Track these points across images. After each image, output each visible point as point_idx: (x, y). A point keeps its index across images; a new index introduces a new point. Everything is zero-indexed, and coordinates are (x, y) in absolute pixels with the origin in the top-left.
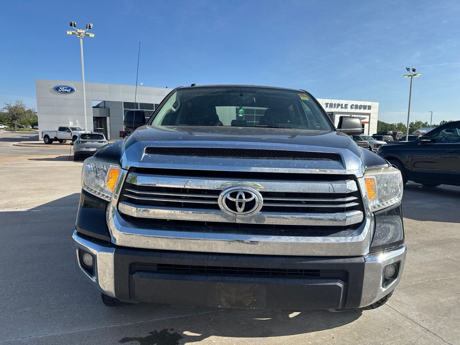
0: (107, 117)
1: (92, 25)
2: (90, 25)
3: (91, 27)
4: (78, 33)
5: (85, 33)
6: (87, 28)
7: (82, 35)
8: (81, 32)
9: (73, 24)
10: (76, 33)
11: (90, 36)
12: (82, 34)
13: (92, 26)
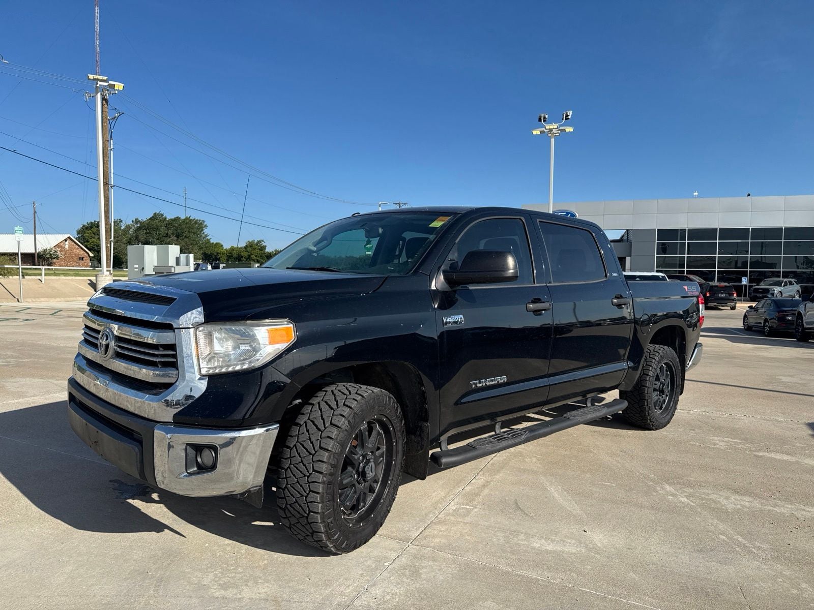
0: (627, 258)
1: (570, 113)
2: (568, 114)
3: (570, 117)
4: (548, 130)
5: (558, 128)
6: (563, 119)
7: (555, 132)
8: (551, 127)
9: (542, 118)
10: (545, 131)
11: (567, 130)
12: (554, 130)
13: (570, 115)
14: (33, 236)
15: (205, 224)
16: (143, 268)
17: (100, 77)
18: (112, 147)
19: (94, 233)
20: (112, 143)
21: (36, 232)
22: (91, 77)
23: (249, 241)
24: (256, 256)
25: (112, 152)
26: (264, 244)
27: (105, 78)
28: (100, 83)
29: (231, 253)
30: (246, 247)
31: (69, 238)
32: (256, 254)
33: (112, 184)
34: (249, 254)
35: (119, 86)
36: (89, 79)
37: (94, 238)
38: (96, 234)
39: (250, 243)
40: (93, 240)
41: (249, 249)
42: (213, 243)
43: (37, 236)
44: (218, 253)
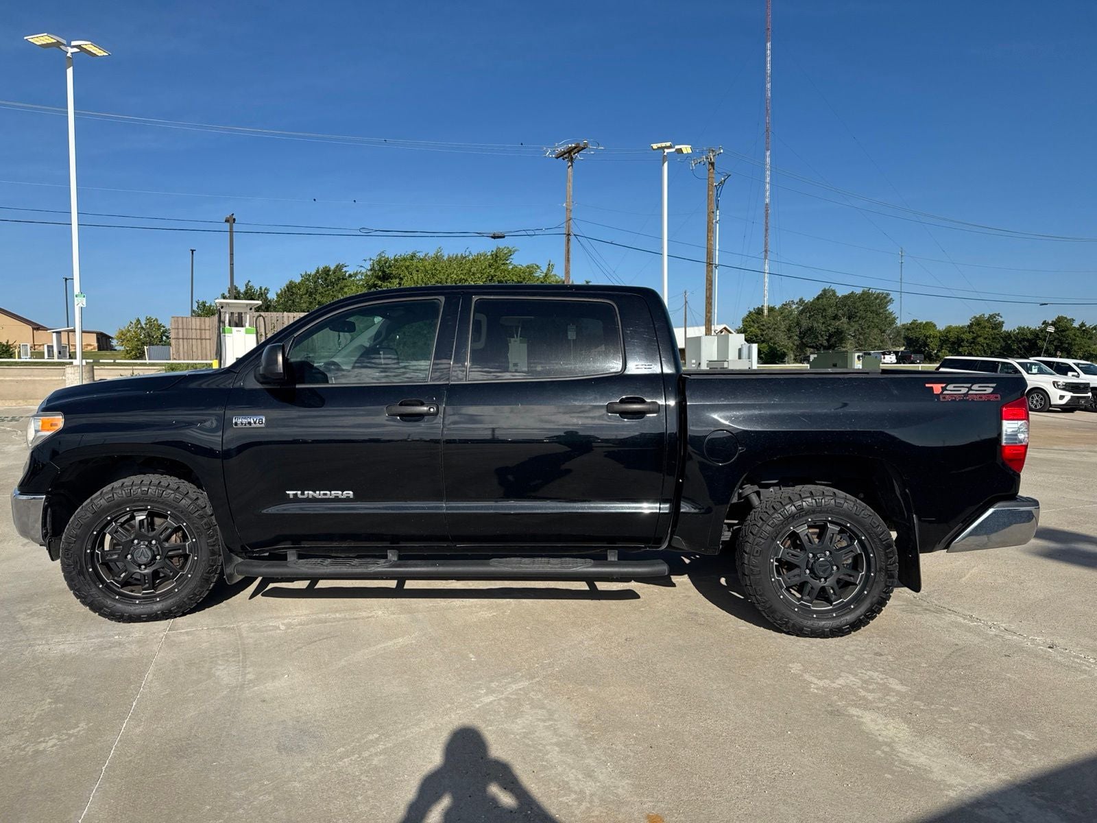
14: (684, 329)
15: (890, 297)
16: (700, 364)
17: (664, 145)
18: (718, 219)
19: (753, 322)
20: (718, 214)
21: (687, 324)
22: (655, 146)
23: (975, 317)
24: (985, 339)
25: (718, 225)
26: (1000, 320)
27: (668, 144)
28: (667, 151)
29: (946, 336)
30: (971, 326)
31: (725, 328)
32: (986, 336)
33: (717, 263)
34: (975, 335)
35: (687, 149)
36: (654, 149)
37: (753, 326)
38: (755, 321)
39: (977, 319)
40: (752, 329)
41: (975, 328)
42: (921, 323)
43: (687, 329)
44: (927, 337)
